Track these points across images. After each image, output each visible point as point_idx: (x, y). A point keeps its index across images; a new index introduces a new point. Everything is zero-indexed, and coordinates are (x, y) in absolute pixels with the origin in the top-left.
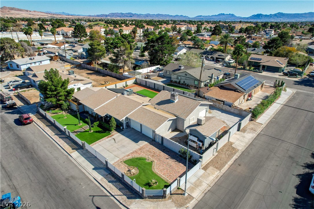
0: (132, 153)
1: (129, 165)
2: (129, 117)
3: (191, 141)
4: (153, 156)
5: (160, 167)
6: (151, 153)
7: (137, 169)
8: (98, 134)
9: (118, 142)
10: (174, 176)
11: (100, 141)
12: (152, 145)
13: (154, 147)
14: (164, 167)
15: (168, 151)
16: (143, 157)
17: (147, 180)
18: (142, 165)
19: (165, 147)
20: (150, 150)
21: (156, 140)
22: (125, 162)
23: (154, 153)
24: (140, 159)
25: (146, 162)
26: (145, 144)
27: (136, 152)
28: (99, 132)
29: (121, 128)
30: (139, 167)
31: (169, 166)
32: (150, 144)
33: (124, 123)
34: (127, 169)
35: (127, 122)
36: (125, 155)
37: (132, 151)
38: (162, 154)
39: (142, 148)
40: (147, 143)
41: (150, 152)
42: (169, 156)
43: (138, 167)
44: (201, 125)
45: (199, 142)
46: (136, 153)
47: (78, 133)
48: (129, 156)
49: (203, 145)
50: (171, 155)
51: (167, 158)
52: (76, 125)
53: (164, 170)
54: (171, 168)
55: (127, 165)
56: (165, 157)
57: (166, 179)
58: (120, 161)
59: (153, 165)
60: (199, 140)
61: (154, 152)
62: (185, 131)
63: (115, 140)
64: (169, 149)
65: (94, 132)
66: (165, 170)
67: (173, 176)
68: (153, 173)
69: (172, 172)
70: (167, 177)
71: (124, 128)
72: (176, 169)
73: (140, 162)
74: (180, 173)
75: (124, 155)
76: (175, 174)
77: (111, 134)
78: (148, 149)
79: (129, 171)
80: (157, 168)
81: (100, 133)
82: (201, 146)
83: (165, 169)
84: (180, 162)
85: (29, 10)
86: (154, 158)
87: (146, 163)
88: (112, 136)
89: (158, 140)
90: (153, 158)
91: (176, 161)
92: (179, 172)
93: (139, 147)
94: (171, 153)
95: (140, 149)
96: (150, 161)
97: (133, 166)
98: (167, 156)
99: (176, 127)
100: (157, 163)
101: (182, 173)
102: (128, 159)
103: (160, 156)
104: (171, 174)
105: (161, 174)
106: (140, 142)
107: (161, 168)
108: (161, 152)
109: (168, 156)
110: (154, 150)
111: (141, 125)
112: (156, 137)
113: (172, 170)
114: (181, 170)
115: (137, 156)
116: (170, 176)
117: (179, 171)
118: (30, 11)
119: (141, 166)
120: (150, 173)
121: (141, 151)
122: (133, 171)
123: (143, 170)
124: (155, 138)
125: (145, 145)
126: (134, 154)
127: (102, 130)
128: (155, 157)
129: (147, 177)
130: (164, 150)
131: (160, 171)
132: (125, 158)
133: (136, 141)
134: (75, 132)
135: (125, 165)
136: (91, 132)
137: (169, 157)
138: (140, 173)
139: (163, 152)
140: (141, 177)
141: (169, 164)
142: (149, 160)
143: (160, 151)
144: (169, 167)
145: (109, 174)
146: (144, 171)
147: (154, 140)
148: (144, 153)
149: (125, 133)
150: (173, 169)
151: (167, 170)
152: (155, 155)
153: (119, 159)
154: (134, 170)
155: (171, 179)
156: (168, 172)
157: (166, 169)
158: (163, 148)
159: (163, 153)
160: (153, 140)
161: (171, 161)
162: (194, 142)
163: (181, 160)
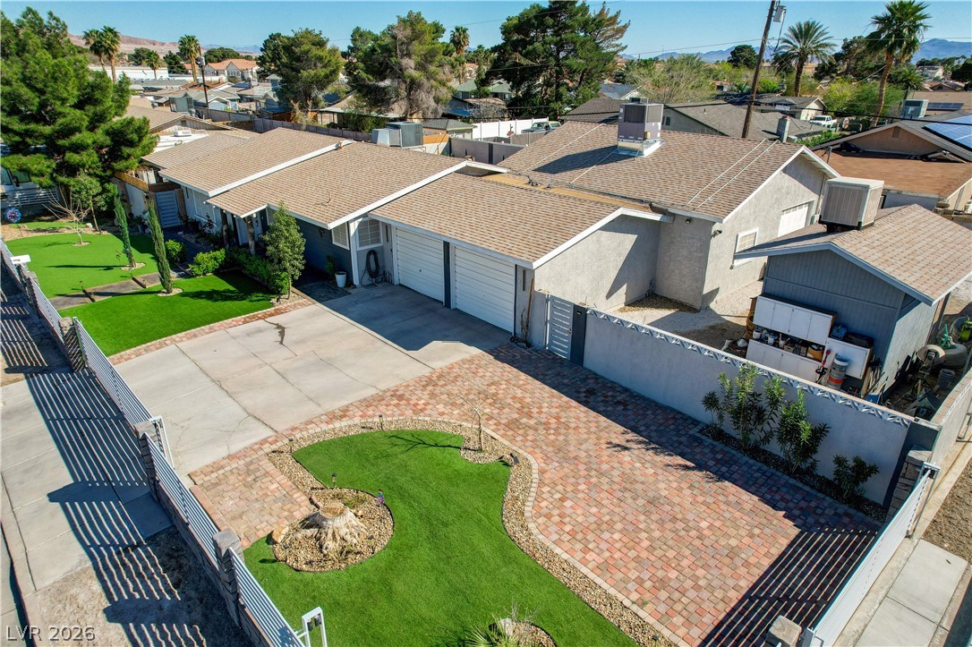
0: (367, 403)
1: (327, 479)
2: (378, 215)
3: (776, 344)
4: (512, 425)
5: (568, 504)
6: (501, 408)
7: (381, 511)
8: (203, 302)
9: (302, 341)
10: (697, 587)
11: (195, 336)
12: (512, 363)
13: (523, 376)
14: (599, 504)
15: (619, 403)
16: (439, 428)
17: (453, 615)
18: (426, 485)
19: (596, 377)
20: (492, 390)
21: (536, 339)
22: (301, 457)
23: (520, 411)
24: (417, 441)
25: (459, 466)
26: (467, 356)
27: (401, 397)
28: (211, 295)
29: (340, 279)
30: (402, 497)
31: (641, 502)
32: (497, 358)
33: (356, 250)
34: (305, 510)
35: (372, 252)
36: (320, 411)
37: (371, 392)
38: (578, 418)
39: (441, 376)
40: (474, 351)
41: (496, 400)
42: (634, 429)
43: (390, 496)
44: (858, 227)
45: (837, 347)
46: (397, 405)
47: (98, 299)
48: (342, 417)
49: (875, 364)
50: (647, 426)
51: (616, 441)
52: (109, 268)
53: (606, 535)
54: (661, 522)
55: (310, 480)
56: (603, 434)
57: (627, 616)
58: (267, 448)
59: (514, 488)
60: (843, 332)
61: (521, 400)
62: (708, 308)
63: (282, 334)
64: (626, 390)
65: (183, 295)
66: (611, 530)
67: (692, 594)
68: (509, 550)
69: (671, 554)
70: (635, 596)
71: (356, 281)
72: (704, 524)
73: (415, 460)
74: (746, 564)
75: (311, 410)
76: (705, 566)
77: (272, 305)
78: (479, 383)
79: (312, 522)
80: (549, 516)
81: (216, 300)
82: (857, 371)
83: (611, 524)
84: (721, 477)
85: (158, 40)
86: (525, 440)
87: (458, 473)
88: (278, 312)
89: (554, 335)
90: (513, 440)
91: (687, 468)
92: (732, 553)
93: (426, 372)
94: (645, 416)
95: (430, 382)
96: (494, 459)
97: (352, 485)
98: (616, 432)
99: (653, 283)
100: (542, 472)
101: (766, 563)
102: (328, 437)
103: (567, 427)
104: (673, 574)
105: (584, 562)
106: (436, 346)
107: (579, 514)
108: (574, 403)
109: (622, 429)
110: (519, 393)
111: (446, 245)
112: (537, 312)
113: (676, 531)
114: (751, 536)
115: (395, 418)
116: (662, 584)
117: (733, 542)
118: (163, 44)
119: (413, 489)
120: (485, 549)
121: (432, 395)
122: (346, 525)
123: (427, 518)
124: (527, 326)
125: (464, 362)
126: (383, 408)
127: (232, 288)
128: (525, 435)
129: (454, 591)
130: (591, 392)
131: (572, 534)
132: (313, 429)
133: (410, 340)
134: (87, 295)
135: (301, 473)
136: (171, 294)
137: (631, 436)
138: (399, 549)
139: (585, 404)
140: (399, 587)
141: (639, 487)
142: (480, 450)
143: (566, 399)
144: (647, 513)
145: (152, 540)
146: (433, 526)
147: (526, 342)
148: (454, 404)
149: (356, 303)
150: (680, 525)
151: (631, 531)
152: (532, 422)
153: (269, 433)
154: (356, 522)
155: (678, 620)
156: (644, 554)
157: (619, 526)
158: (585, 380)
159: (584, 408)
160: (514, 339)
161: (654, 465)
162: (798, 345)
163: (729, 462)
